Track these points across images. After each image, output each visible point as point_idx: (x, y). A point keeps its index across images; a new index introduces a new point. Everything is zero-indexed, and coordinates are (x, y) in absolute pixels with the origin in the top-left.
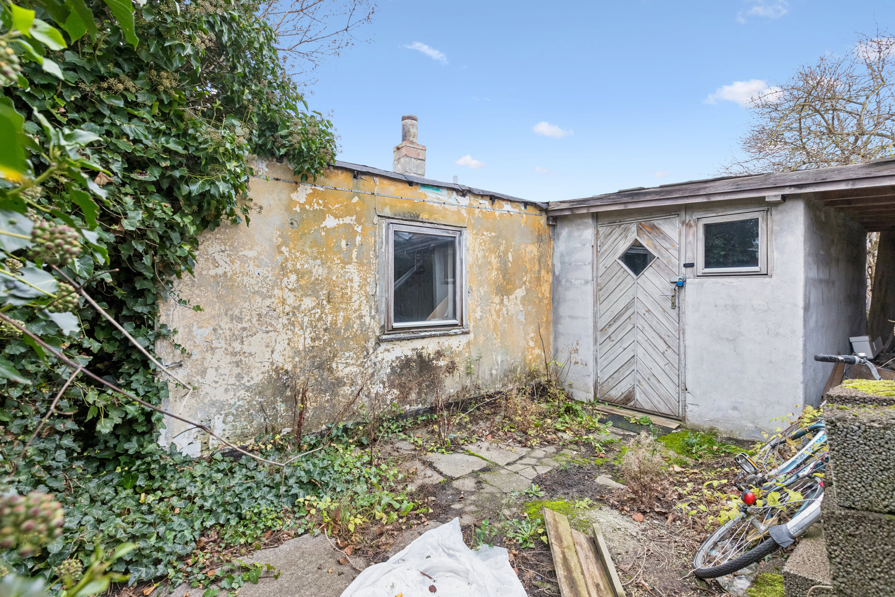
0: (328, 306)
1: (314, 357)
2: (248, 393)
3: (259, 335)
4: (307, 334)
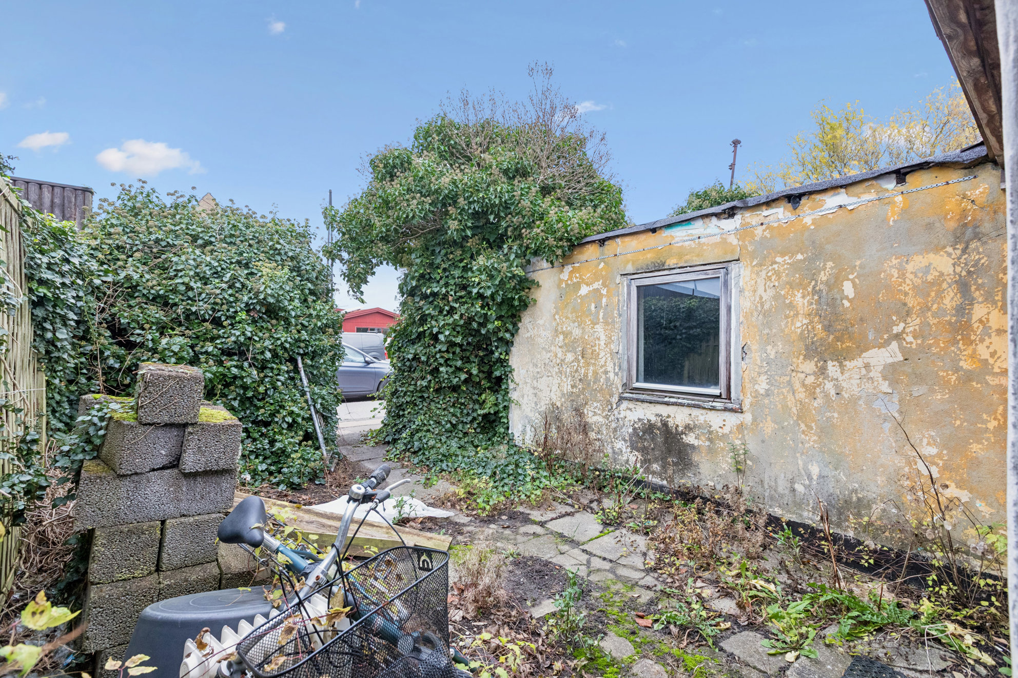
0: (582, 361)
1: (573, 401)
4: (569, 381)
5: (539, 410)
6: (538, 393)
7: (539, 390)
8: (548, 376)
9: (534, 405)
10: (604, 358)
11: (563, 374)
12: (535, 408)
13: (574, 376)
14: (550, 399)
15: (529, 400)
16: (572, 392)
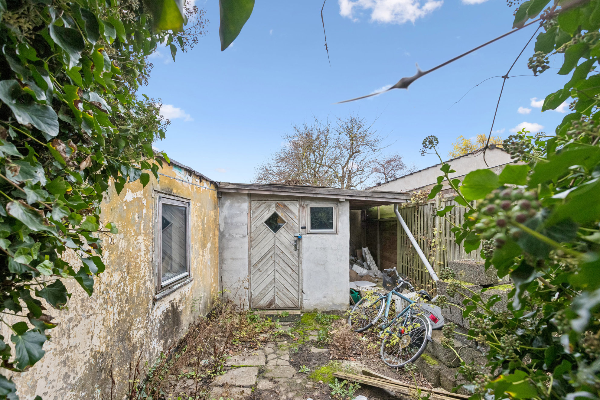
0: (128, 278)
1: (119, 331)
2: (74, 393)
3: (83, 322)
4: (115, 309)
5: (73, 382)
6: (70, 354)
7: (73, 348)
8: (88, 317)
9: (62, 382)
10: (144, 269)
11: (109, 302)
12: (65, 386)
13: (121, 299)
14: (92, 350)
15: (51, 383)
16: (119, 321)
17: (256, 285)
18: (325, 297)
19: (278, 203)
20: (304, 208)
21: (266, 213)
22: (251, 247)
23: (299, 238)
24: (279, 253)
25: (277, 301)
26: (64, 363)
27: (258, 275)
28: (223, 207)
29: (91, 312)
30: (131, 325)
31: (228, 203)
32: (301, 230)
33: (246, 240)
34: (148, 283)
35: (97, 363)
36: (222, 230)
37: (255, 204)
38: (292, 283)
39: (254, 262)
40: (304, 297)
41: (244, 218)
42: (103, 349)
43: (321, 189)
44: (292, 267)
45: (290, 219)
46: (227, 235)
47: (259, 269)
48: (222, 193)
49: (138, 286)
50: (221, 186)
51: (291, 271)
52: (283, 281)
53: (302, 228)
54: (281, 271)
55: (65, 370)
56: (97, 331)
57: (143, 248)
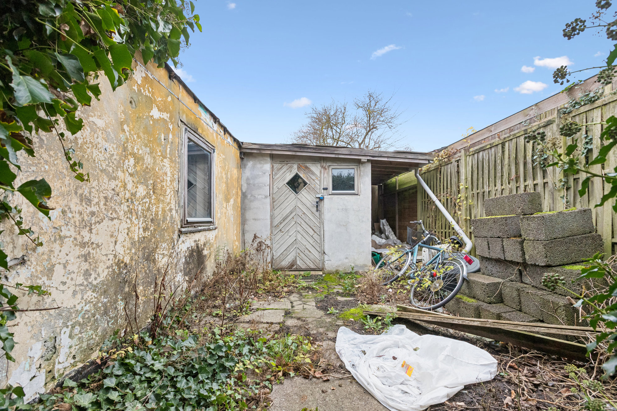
0: (153, 197)
2: (94, 294)
3: (106, 222)
4: (140, 223)
5: (95, 283)
6: (92, 251)
7: (94, 246)
8: (112, 219)
9: (82, 278)
10: (170, 195)
11: (134, 214)
12: (85, 283)
13: (146, 216)
14: (115, 256)
15: (69, 274)
16: (144, 238)
17: (278, 246)
18: (347, 258)
19: (299, 164)
20: (326, 169)
21: (288, 174)
22: (273, 208)
23: (321, 199)
24: (300, 214)
25: (299, 262)
26: (86, 257)
27: (279, 236)
28: (245, 168)
29: (114, 215)
30: (157, 248)
31: (250, 164)
32: (322, 191)
33: (268, 200)
34: (174, 212)
35: (121, 273)
36: (244, 191)
37: (277, 166)
38: (314, 244)
39: (276, 222)
40: (326, 258)
41: (266, 179)
42: (127, 260)
43: (343, 149)
44: (314, 228)
45: (312, 181)
46: (249, 196)
47: (281, 230)
48: (245, 154)
49: (164, 211)
50: (243, 146)
51: (313, 232)
52: (305, 243)
53: (324, 189)
54: (302, 232)
55: (85, 266)
56: (121, 238)
57: (169, 174)
